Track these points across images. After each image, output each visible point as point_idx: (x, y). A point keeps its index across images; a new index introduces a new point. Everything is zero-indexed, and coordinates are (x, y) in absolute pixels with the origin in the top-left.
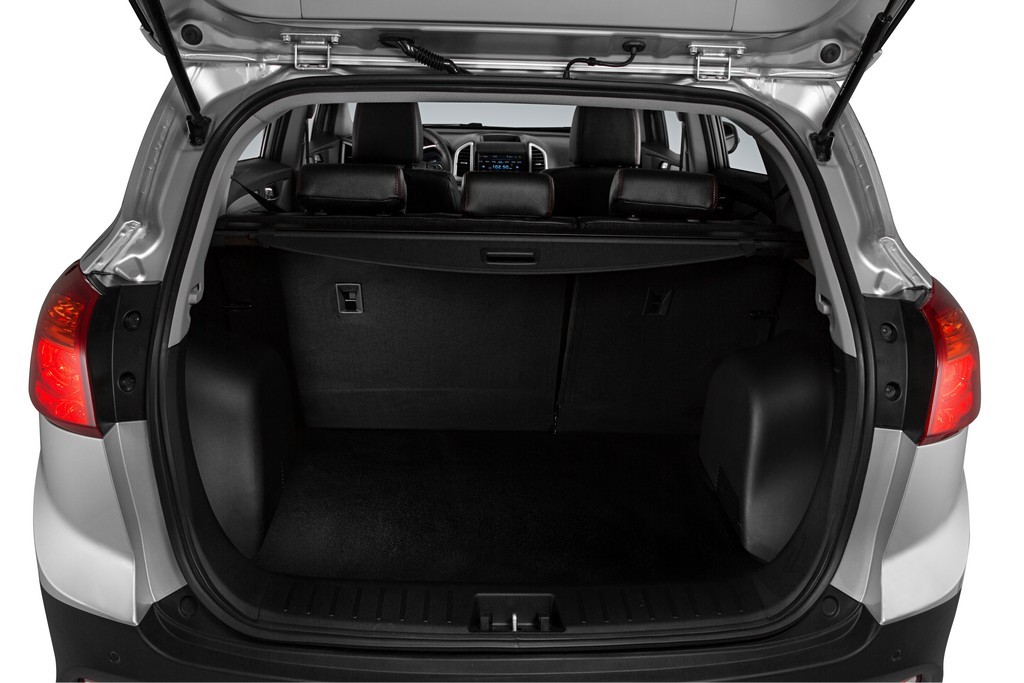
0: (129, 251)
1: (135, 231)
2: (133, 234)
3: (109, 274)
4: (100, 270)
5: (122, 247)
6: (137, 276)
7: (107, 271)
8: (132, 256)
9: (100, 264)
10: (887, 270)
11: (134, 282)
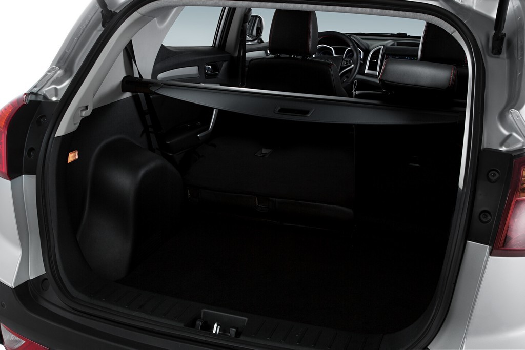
0: (52, 84)
1: (56, 72)
2: (55, 74)
3: (41, 95)
4: (35, 92)
5: (48, 81)
6: (53, 97)
7: (39, 93)
8: (54, 86)
9: (36, 89)
10: (514, 134)
11: (51, 100)
